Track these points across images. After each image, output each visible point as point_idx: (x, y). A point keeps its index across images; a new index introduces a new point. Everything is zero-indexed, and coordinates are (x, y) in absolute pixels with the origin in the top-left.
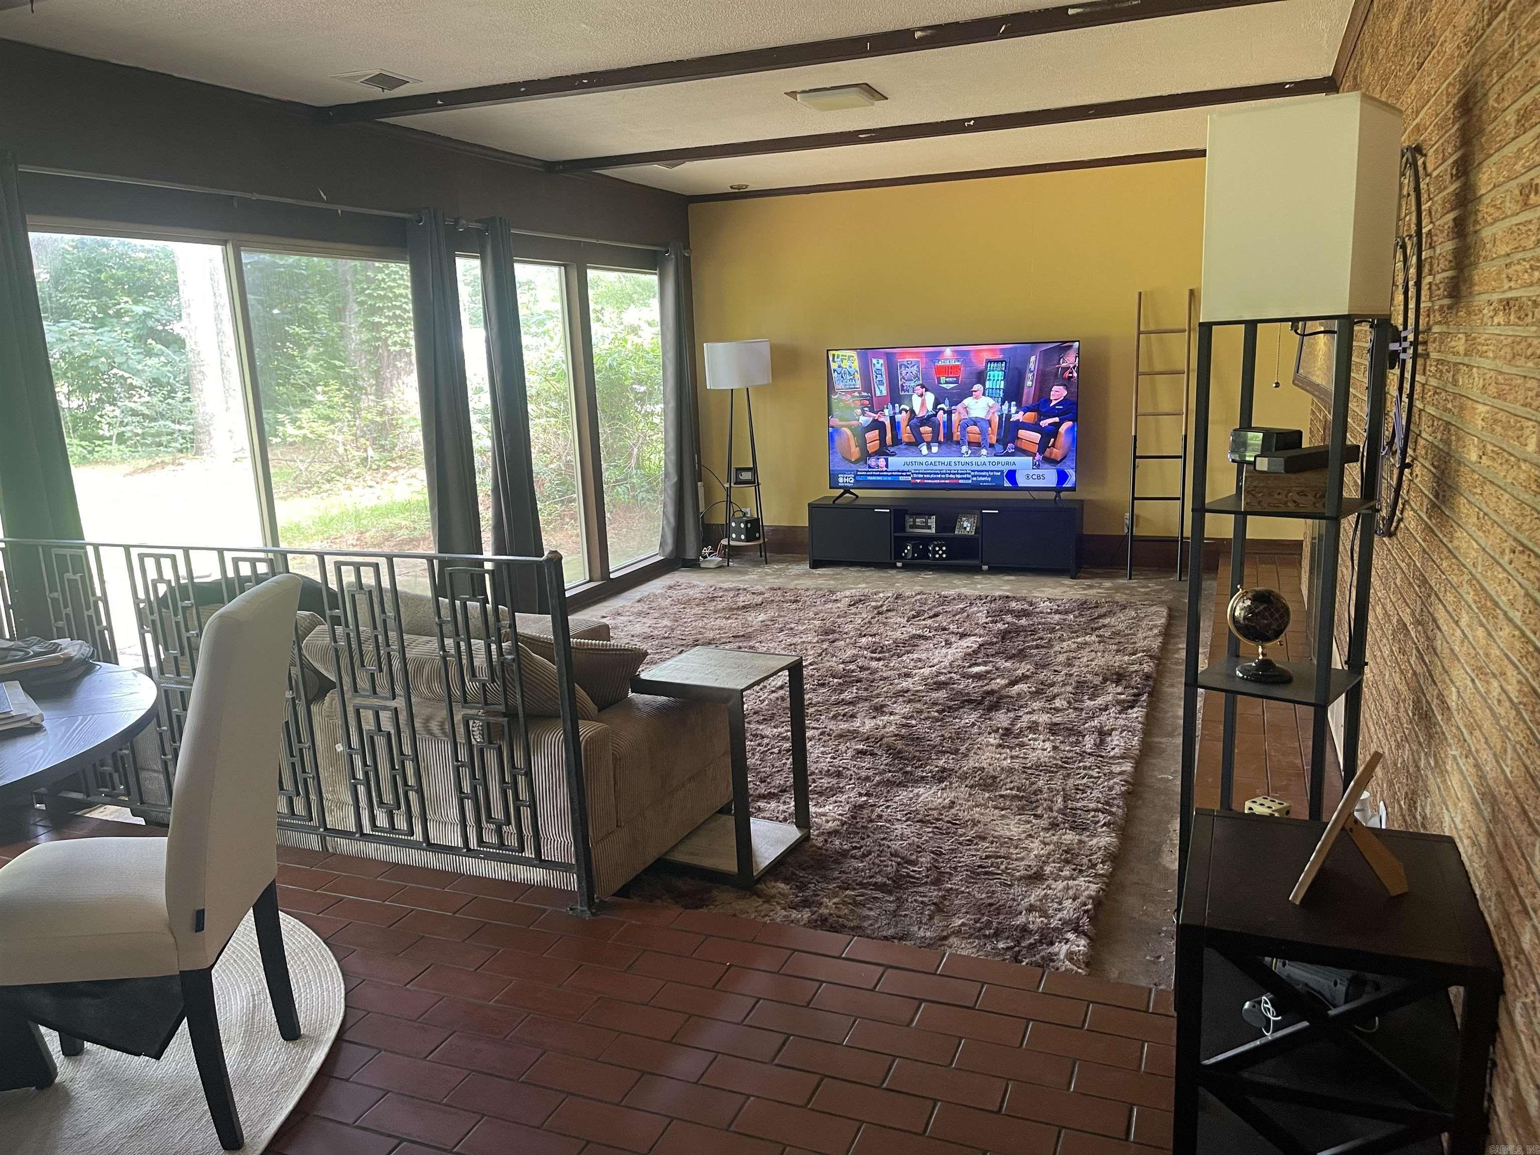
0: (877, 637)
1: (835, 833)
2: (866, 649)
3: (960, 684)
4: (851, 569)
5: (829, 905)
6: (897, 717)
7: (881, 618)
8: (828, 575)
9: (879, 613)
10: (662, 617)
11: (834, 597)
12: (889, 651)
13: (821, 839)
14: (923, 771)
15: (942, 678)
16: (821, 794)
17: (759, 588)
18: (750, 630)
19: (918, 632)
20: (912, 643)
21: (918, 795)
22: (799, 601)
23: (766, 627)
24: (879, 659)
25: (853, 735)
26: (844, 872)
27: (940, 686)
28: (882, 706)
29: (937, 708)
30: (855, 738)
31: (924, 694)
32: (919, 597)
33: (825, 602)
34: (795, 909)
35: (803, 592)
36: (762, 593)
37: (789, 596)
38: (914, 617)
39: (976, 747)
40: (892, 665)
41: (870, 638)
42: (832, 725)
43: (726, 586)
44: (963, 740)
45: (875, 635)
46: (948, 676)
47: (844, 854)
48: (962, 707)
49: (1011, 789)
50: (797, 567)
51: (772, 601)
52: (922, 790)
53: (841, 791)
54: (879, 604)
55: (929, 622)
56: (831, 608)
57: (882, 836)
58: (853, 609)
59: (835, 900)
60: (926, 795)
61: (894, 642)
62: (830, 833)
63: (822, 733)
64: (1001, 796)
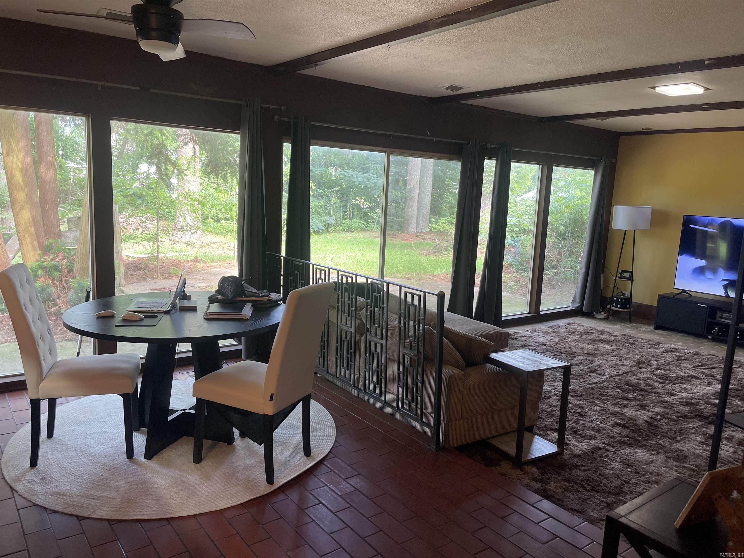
0: (668, 372)
1: (579, 456)
2: (657, 376)
3: (701, 406)
4: (679, 334)
5: (552, 486)
6: (650, 413)
7: (678, 363)
8: (663, 334)
9: (678, 360)
10: (556, 337)
11: (657, 346)
12: (670, 380)
13: (568, 456)
14: (646, 442)
15: (693, 401)
16: (582, 437)
17: (617, 333)
18: (597, 352)
19: (695, 374)
20: (688, 379)
21: (636, 453)
22: (634, 344)
23: (607, 353)
24: (662, 383)
25: (620, 415)
26: (570, 474)
27: (688, 404)
28: (646, 406)
29: (677, 415)
30: (619, 417)
31: (675, 406)
32: (709, 356)
33: (650, 348)
34: (535, 481)
35: (640, 340)
36: (617, 336)
37: (631, 341)
38: (698, 366)
39: (687, 439)
40: (667, 387)
41: (663, 371)
42: (611, 408)
43: (598, 328)
44: (682, 434)
45: (667, 370)
46: (698, 400)
47: (576, 466)
48: (694, 418)
49: (691, 465)
50: (646, 327)
51: (620, 341)
52: (640, 451)
53: (595, 438)
54: (681, 355)
55: (707, 371)
56: (651, 351)
57: (601, 465)
58: (664, 355)
59: (556, 485)
60: (640, 454)
61: (676, 376)
62: (575, 456)
63: (602, 410)
64: (684, 467)
